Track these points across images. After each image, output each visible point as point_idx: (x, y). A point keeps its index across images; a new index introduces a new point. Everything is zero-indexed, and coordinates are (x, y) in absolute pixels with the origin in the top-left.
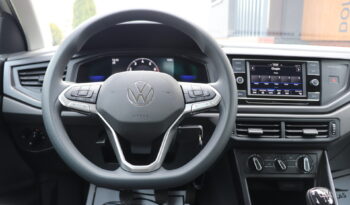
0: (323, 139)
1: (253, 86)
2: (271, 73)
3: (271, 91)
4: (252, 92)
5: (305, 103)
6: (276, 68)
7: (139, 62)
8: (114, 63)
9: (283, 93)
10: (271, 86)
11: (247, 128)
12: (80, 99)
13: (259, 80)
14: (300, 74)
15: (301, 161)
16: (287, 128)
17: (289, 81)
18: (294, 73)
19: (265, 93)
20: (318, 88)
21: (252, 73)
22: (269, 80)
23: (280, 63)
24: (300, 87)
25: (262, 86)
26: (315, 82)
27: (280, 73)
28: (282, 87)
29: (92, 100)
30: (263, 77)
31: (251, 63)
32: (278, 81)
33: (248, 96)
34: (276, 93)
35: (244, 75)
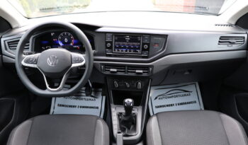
0: (145, 75)
1: (115, 47)
2: (125, 41)
3: (124, 50)
4: (115, 51)
5: (139, 57)
6: (128, 38)
7: (64, 34)
9: (130, 51)
10: (125, 48)
13: (119, 45)
14: (139, 42)
15: (137, 84)
16: (128, 69)
17: (133, 45)
18: (137, 41)
19: (121, 51)
20: (148, 49)
21: (116, 41)
22: (124, 45)
23: (130, 36)
24: (139, 48)
25: (120, 47)
26: (146, 47)
27: (130, 41)
28: (130, 48)
29: (35, 63)
30: (121, 43)
31: (116, 36)
32: (128, 45)
33: (113, 53)
34: (126, 51)
35: (111, 42)
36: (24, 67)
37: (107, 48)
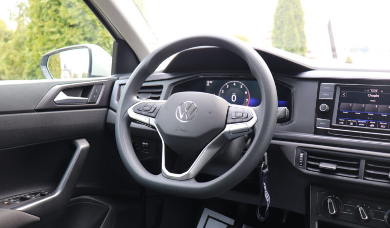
1: (340, 114)
2: (367, 100)
3: (362, 123)
4: (338, 122)
6: (374, 95)
7: (231, 85)
8: (208, 85)
9: (377, 125)
10: (364, 116)
11: (320, 161)
12: (144, 113)
13: (349, 109)
16: (367, 167)
17: (388, 111)
19: (354, 124)
21: (342, 100)
22: (362, 109)
23: (380, 89)
25: (352, 115)
28: (376, 118)
29: (153, 115)
30: (355, 106)
31: (343, 88)
32: (374, 110)
33: (331, 126)
34: (369, 125)
35: (331, 103)
36: (130, 120)
37: (319, 114)
